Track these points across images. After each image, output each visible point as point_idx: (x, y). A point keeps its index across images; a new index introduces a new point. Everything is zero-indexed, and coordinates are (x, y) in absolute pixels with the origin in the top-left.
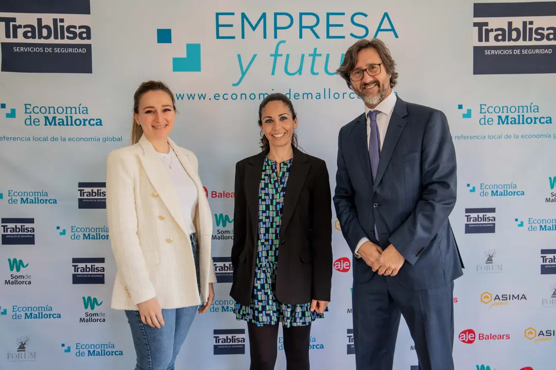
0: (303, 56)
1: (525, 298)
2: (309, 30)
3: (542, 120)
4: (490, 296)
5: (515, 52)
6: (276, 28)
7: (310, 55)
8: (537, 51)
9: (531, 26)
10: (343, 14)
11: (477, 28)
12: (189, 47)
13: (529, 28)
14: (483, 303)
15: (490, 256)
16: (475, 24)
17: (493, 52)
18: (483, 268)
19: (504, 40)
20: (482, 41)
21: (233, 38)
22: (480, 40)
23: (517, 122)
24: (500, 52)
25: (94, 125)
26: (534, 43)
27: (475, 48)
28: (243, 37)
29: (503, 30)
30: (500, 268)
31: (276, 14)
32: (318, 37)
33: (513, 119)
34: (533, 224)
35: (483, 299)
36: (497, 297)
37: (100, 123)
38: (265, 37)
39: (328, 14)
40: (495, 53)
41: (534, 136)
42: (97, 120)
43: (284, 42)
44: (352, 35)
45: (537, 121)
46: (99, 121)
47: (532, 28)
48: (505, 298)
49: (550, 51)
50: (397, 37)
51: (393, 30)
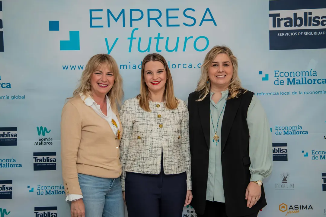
0: (150, 38)
1: (312, 208)
2: (154, 21)
3: (320, 81)
4: (285, 206)
5: (299, 34)
6: (132, 20)
7: (155, 38)
8: (315, 33)
9: (310, 16)
10: (178, 9)
11: (272, 18)
12: (72, 33)
13: (309, 17)
14: (280, 211)
15: (284, 177)
16: (271, 15)
17: (283, 34)
18: (280, 186)
19: (291, 25)
20: (276, 27)
21: (102, 27)
22: (274, 26)
23: (301, 82)
24: (288, 34)
25: (5, 87)
26: (312, 27)
27: (271, 32)
28: (109, 26)
29: (290, 19)
30: (293, 186)
31: (131, 10)
32: (161, 26)
33: (298, 81)
34: (315, 155)
35: (281, 209)
36: (291, 207)
37: (9, 86)
38: (124, 26)
39: (168, 10)
40: (284, 35)
41: (314, 93)
42: (7, 84)
43: (137, 29)
44: (184, 24)
45: (316, 82)
46: (8, 85)
47: (311, 17)
48: (297, 207)
49: (324, 33)
50: (215, 24)
51: (213, 20)
